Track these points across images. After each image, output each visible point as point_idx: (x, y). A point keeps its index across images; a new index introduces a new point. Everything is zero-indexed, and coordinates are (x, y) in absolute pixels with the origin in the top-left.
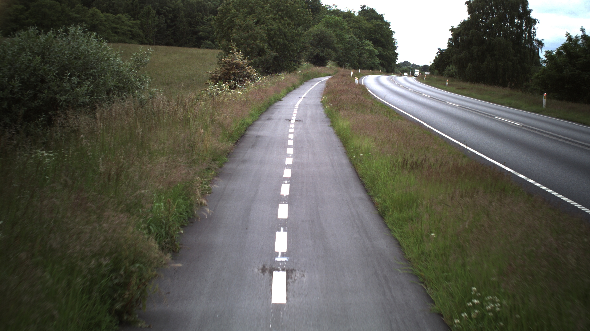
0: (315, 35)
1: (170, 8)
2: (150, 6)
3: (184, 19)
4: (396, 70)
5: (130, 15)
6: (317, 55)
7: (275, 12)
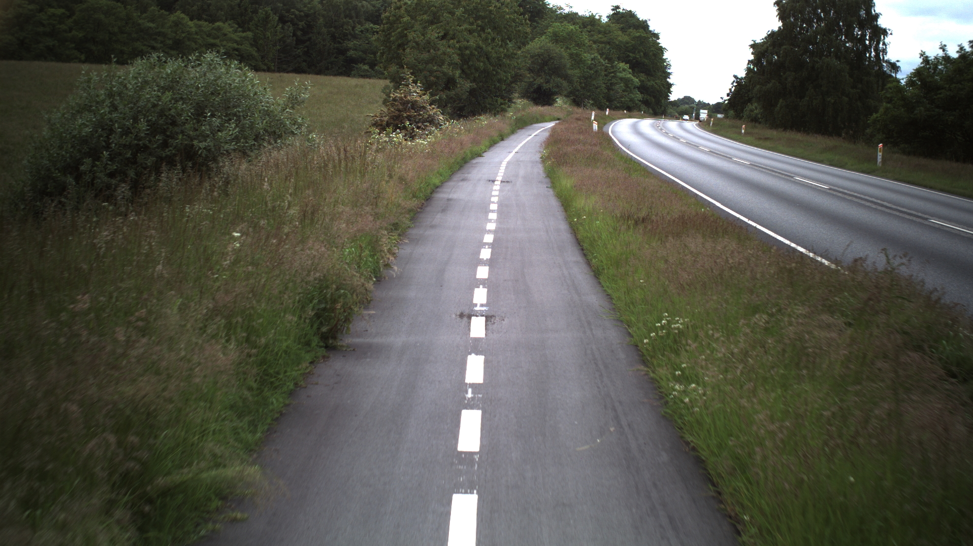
0: (536, 56)
1: (300, 11)
2: (268, 9)
3: (324, 30)
4: (670, 110)
5: (236, 24)
6: (539, 88)
7: (471, 20)
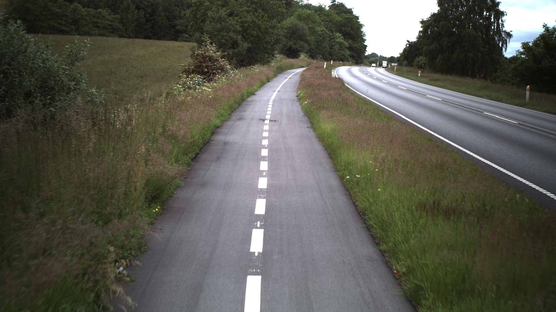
0: (288, 28)
1: (148, 2)
2: (129, 1)
3: (163, 14)
4: (365, 61)
5: (110, 10)
6: (290, 48)
